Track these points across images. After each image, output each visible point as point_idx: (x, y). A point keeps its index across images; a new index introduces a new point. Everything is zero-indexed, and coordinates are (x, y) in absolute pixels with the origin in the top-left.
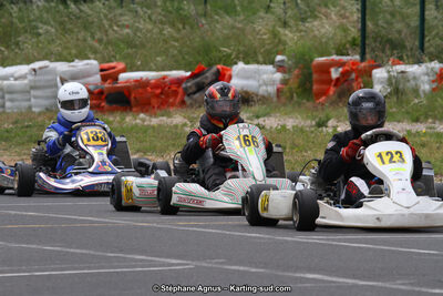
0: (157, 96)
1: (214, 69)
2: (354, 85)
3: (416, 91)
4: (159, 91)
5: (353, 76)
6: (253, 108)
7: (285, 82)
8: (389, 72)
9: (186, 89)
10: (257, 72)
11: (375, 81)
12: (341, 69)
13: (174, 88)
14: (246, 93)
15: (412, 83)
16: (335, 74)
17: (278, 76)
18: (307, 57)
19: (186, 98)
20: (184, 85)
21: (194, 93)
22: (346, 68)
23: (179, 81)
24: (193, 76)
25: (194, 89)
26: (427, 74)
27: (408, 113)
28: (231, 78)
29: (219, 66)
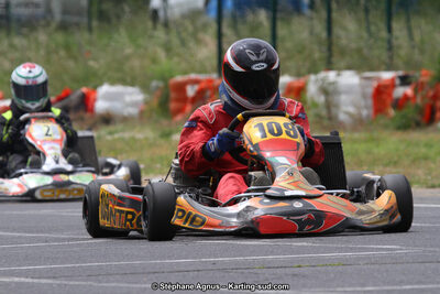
1: (78, 92)
5: (208, 93)
6: (111, 128)
12: (196, 87)
14: (108, 114)
16: (191, 91)
17: (140, 97)
22: (203, 85)
28: (95, 100)
29: (84, 90)
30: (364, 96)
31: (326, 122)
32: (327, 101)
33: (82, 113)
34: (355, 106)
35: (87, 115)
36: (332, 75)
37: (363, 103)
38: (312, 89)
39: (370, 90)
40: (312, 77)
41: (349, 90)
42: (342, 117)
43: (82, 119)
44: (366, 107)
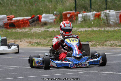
0: (22, 24)
1: (37, 16)
2: (74, 19)
3: (89, 20)
4: (23, 23)
5: (73, 16)
6: (47, 26)
7: (56, 19)
8: (82, 15)
9: (30, 22)
10: (48, 16)
11: (79, 17)
12: (70, 15)
13: (27, 21)
14: (45, 22)
15: (88, 18)
16: (68, 16)
17: (54, 17)
18: (61, 12)
19: (30, 24)
20: (29, 21)
21: (32, 23)
22: (72, 14)
23: (28, 20)
24: (32, 18)
25: (32, 22)
26: (92, 15)
27: (87, 25)
28: (41, 18)
29: (38, 15)
30: (117, 17)
31: (106, 24)
32: (107, 18)
33: (38, 22)
34: (114, 20)
35: (40, 22)
36: (107, 11)
37: (116, 19)
38: (102, 15)
39: (119, 16)
40: (102, 12)
41: (113, 15)
42: (111, 23)
43: (38, 23)
44: (118, 20)
